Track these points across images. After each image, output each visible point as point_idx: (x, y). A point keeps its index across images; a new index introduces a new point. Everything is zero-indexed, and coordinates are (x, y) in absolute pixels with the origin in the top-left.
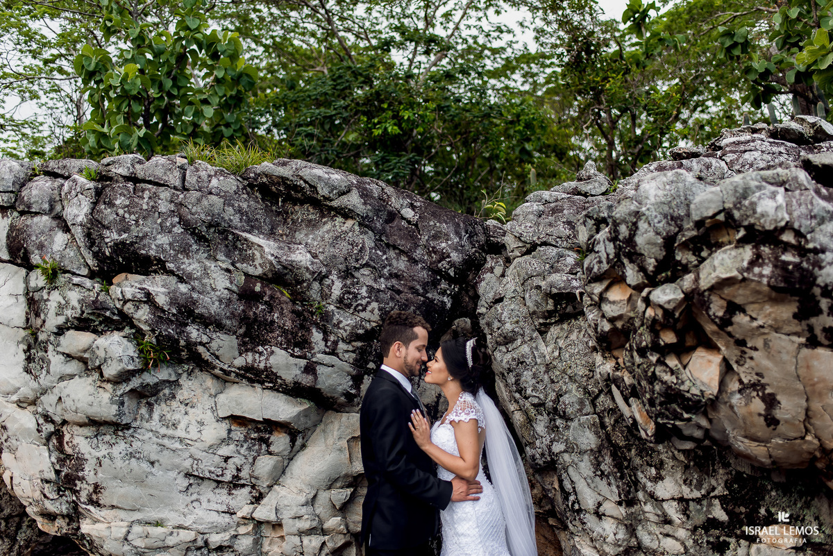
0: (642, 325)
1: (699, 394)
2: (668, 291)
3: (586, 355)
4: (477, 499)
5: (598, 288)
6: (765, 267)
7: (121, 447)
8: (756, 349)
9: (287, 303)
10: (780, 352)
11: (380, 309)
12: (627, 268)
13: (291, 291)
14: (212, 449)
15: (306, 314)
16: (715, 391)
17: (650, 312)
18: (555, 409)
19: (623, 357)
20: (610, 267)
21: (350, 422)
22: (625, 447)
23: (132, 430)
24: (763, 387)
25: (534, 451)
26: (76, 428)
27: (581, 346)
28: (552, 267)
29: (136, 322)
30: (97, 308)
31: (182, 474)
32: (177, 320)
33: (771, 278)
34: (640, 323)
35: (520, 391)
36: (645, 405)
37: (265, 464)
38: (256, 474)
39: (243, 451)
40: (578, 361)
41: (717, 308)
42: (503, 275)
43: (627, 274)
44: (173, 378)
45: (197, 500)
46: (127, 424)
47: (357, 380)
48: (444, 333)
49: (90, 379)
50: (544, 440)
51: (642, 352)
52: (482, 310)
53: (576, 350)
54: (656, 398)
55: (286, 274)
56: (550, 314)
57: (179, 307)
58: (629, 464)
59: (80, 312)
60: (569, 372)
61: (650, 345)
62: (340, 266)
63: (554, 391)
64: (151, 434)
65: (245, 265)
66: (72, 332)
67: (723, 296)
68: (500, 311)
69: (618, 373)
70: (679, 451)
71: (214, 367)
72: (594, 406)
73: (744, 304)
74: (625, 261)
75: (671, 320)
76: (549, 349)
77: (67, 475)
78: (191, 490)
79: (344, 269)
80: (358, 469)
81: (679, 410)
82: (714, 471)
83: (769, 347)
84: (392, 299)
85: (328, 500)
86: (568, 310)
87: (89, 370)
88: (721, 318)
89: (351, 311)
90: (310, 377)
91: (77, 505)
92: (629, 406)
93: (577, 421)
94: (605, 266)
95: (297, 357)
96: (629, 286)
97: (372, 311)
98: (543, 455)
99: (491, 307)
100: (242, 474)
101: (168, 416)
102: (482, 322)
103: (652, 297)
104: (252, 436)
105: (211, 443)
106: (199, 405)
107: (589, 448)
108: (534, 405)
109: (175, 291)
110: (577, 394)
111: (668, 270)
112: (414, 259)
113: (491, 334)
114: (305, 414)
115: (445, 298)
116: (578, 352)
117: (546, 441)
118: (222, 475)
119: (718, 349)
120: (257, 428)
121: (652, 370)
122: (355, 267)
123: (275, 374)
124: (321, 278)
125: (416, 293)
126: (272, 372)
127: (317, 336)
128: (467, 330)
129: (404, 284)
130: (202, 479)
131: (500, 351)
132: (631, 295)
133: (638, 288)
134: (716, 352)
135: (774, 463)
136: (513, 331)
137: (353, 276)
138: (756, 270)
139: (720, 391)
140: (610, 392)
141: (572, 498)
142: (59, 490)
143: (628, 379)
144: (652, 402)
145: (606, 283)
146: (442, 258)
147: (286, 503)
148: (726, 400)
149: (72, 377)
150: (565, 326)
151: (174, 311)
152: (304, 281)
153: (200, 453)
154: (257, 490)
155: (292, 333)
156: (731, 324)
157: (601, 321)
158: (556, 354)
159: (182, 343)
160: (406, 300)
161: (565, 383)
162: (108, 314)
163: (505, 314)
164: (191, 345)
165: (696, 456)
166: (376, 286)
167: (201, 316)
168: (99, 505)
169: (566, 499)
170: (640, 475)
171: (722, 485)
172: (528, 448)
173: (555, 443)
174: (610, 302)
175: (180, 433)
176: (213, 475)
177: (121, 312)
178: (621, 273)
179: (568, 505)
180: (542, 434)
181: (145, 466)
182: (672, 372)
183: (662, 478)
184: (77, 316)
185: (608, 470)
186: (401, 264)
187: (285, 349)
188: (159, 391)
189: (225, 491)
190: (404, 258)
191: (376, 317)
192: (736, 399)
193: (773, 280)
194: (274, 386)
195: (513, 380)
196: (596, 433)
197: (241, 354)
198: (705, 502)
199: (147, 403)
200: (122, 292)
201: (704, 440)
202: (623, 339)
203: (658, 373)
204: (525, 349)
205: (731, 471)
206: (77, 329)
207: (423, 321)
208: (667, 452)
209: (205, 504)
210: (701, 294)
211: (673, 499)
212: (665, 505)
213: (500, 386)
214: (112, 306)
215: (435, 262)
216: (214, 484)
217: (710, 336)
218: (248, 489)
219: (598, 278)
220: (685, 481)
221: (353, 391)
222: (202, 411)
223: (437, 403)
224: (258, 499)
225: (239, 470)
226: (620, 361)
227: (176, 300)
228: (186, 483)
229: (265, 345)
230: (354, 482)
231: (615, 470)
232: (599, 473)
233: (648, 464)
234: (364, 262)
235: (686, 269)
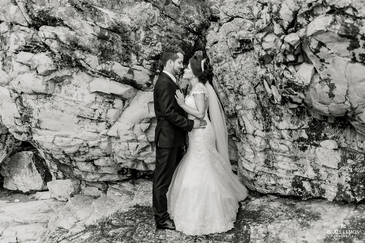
0: (280, 52)
1: (302, 83)
2: (292, 36)
3: (253, 68)
4: (205, 128)
5: (261, 35)
6: (337, 25)
7: (48, 104)
8: (329, 63)
9: (120, 41)
10: (339, 65)
11: (162, 46)
12: (275, 26)
13: (122, 36)
14: (88, 106)
15: (129, 47)
16: (309, 82)
17: (284, 46)
18: (238, 91)
19: (270, 67)
20: (267, 26)
21: (149, 96)
22: (267, 108)
23: (52, 97)
24: (330, 80)
25: (228, 109)
26: (28, 95)
27: (251, 64)
28: (240, 28)
29: (51, 49)
30: (33, 42)
31: (76, 116)
32: (70, 48)
33: (339, 30)
34: (279, 51)
35: (223, 83)
36: (277, 88)
37: (112, 113)
38: (108, 117)
39: (102, 107)
40: (249, 70)
41: (314, 44)
42: (218, 32)
43: (275, 29)
44: (70, 74)
45: (83, 127)
46: (50, 94)
47: (152, 77)
48: (191, 57)
49: (32, 74)
50: (233, 104)
51: (279, 65)
52: (208, 47)
53: (249, 66)
54: (283, 85)
55: (119, 28)
56: (238, 49)
57: (71, 42)
58: (268, 114)
59: (25, 43)
60: (245, 75)
61: (282, 62)
62: (144, 25)
63: (238, 83)
64: (61, 99)
65: (100, 23)
66: (22, 52)
67: (317, 39)
68: (216, 47)
69: (267, 75)
70: (290, 109)
71: (88, 70)
72: (255, 90)
73: (326, 43)
74: (274, 22)
75: (293, 50)
76: (237, 65)
77: (25, 116)
78: (80, 123)
79: (146, 26)
80: (152, 115)
81: (292, 90)
82: (304, 118)
83: (334, 63)
84: (168, 41)
85: (139, 128)
86: (246, 48)
87: (31, 70)
88: (315, 49)
89: (149, 46)
90: (131, 75)
91: (31, 128)
92: (271, 88)
93: (247, 96)
94: (265, 25)
95: (125, 66)
96: (275, 34)
97: (158, 46)
98: (232, 111)
99: (212, 46)
100: (102, 117)
101: (68, 91)
102: (208, 53)
103: (285, 39)
104: (106, 101)
105: (88, 103)
106: (82, 86)
107: (252, 108)
108: (229, 89)
109: (68, 34)
110: (248, 85)
111: (293, 27)
112: (178, 23)
113: (212, 58)
114: (129, 91)
115: (191, 41)
116: (250, 66)
117: (234, 105)
118: (93, 117)
119: (312, 63)
120: (108, 97)
121: (282, 72)
122: (151, 26)
123: (115, 74)
124: (135, 30)
125: (179, 38)
126: (114, 73)
127: (133, 57)
128: (201, 56)
129: (173, 34)
130: (85, 118)
131: (215, 66)
132: (275, 39)
133: (279, 36)
134: (311, 65)
135: (330, 114)
136: (221, 57)
137: (150, 30)
138: (333, 26)
139: (311, 82)
140: (263, 83)
141: (243, 128)
142: (22, 122)
143: (271, 77)
144: (281, 87)
145: (265, 33)
146: (191, 23)
147: (121, 129)
148: (313, 86)
149: (24, 73)
150: (245, 55)
151: (69, 44)
152: (127, 31)
153: (83, 107)
154: (109, 123)
155: (123, 55)
156: (319, 52)
157: (261, 51)
158: (240, 67)
159: (73, 59)
160: (174, 42)
161: (244, 80)
162: (38, 44)
163: (218, 49)
164: (76, 60)
165: (297, 111)
166: (160, 35)
167: (81, 47)
168: (40, 129)
169: (241, 129)
170: (273, 119)
171: (307, 124)
172: (225, 108)
173: (237, 106)
174: (266, 42)
175: (74, 98)
176: (89, 117)
177: (44, 44)
178: (272, 28)
179: (241, 132)
180: (232, 102)
181: (60, 112)
182: (291, 73)
183: (282, 121)
184: (24, 45)
185: (259, 117)
186: (172, 25)
187: (120, 62)
188: (64, 80)
189: (95, 124)
190: (173, 22)
191: (160, 49)
192: (318, 86)
193: (340, 31)
194: (115, 79)
195: (221, 79)
196: (255, 102)
197: (99, 64)
198: (299, 131)
199: (59, 85)
200: (44, 34)
201: (302, 103)
202: (270, 59)
203: (284, 74)
204: (226, 65)
205: (311, 118)
206: (25, 51)
207: (181, 50)
208: (285, 110)
209: (86, 129)
210: (307, 38)
211: (286, 129)
212: (282, 131)
213: (214, 80)
214: (40, 40)
215: (187, 24)
216: (90, 121)
217: (309, 57)
218: (105, 123)
219: (261, 31)
220: (291, 122)
221: (150, 82)
222: (83, 89)
223: (187, 88)
224: (109, 127)
225: (100, 115)
226: (268, 69)
227: (69, 38)
228: (78, 120)
229: (110, 60)
230: (151, 121)
231: (262, 117)
232: (255, 118)
233: (276, 115)
234: (155, 23)
235: (301, 27)
